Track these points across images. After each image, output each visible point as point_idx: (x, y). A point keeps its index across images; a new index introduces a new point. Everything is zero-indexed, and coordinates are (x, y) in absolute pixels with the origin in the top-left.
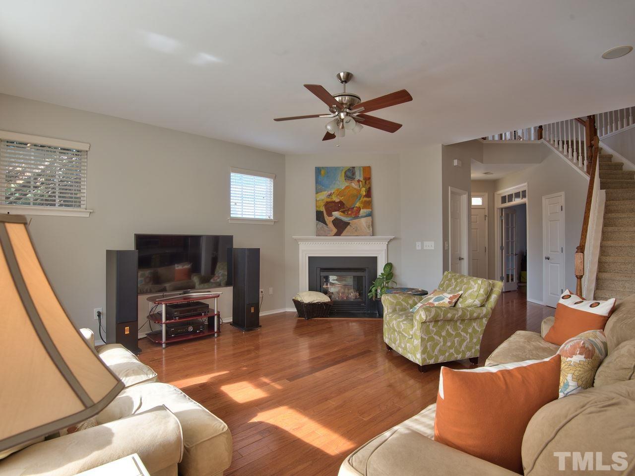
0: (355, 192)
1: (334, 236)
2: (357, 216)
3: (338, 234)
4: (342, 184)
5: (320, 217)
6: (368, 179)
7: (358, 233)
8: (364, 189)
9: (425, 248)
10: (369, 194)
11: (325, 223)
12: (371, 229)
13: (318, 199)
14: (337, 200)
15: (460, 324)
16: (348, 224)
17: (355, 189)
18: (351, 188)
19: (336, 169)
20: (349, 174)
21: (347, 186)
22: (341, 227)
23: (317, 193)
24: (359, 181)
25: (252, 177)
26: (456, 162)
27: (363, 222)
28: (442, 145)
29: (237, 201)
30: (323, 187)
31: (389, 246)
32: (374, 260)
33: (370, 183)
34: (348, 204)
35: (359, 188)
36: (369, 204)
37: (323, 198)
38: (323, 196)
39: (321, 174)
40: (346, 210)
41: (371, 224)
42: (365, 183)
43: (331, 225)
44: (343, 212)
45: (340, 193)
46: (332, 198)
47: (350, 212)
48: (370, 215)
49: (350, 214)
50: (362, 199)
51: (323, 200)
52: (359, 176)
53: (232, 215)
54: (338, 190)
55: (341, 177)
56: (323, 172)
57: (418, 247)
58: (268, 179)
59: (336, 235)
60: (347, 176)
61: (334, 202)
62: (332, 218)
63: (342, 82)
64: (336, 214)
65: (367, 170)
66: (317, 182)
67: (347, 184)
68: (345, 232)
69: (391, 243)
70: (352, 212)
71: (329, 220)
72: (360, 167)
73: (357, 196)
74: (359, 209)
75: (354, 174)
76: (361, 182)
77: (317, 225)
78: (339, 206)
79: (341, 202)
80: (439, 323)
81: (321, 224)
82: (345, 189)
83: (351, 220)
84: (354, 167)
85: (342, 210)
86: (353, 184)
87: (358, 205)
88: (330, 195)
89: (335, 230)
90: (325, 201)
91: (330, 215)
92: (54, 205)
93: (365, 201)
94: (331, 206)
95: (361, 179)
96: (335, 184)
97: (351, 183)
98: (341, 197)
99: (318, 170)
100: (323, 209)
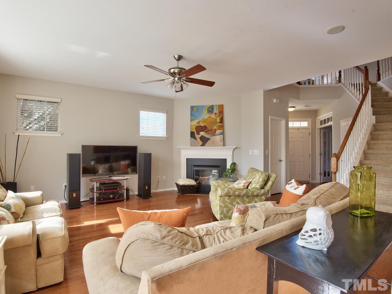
0: (213, 120)
1: (200, 146)
2: (214, 134)
3: (203, 145)
4: (205, 115)
5: (192, 135)
6: (221, 112)
7: (215, 145)
8: (218, 118)
9: (254, 154)
10: (222, 121)
11: (195, 138)
12: (223, 142)
13: (192, 125)
14: (203, 125)
15: (246, 198)
16: (209, 139)
17: (213, 118)
18: (211, 118)
19: (202, 107)
20: (210, 110)
21: (209, 117)
22: (204, 141)
23: (191, 121)
24: (216, 113)
25: (154, 113)
26: (275, 101)
27: (218, 138)
28: (264, 90)
29: (143, 127)
30: (195, 118)
31: (234, 152)
32: (225, 161)
33: (223, 115)
34: (209, 128)
35: (216, 118)
36: (222, 127)
37: (194, 124)
38: (195, 123)
39: (194, 110)
40: (208, 131)
41: (222, 139)
42: (220, 114)
43: (199, 140)
44: (206, 132)
45: (205, 121)
46: (200, 124)
47: (210, 132)
48: (223, 134)
49: (211, 133)
50: (217, 124)
51: (194, 125)
52: (216, 110)
53: (140, 135)
54: (203, 119)
55: (205, 111)
56: (195, 109)
57: (251, 154)
58: (164, 114)
59: (201, 146)
60: (209, 111)
61: (201, 126)
62: (200, 136)
63: (177, 60)
64: (202, 133)
65: (221, 107)
66: (191, 115)
67: (209, 116)
68: (207, 144)
69: (235, 151)
70: (212, 132)
71: (198, 137)
72: (217, 105)
73: (214, 122)
74: (216, 130)
75: (213, 109)
76: (217, 114)
77: (191, 140)
78: (204, 129)
79: (205, 127)
80: (232, 197)
81: (193, 139)
82: (207, 118)
83: (211, 137)
84: (213, 106)
85: (206, 131)
86: (212, 116)
87: (215, 128)
88: (199, 122)
89: (201, 143)
90: (196, 126)
91: (198, 134)
92: (44, 130)
93: (219, 125)
94: (199, 129)
95: (217, 112)
96: (201, 116)
97: (211, 115)
98: (205, 123)
99: (192, 108)
100: (194, 131)
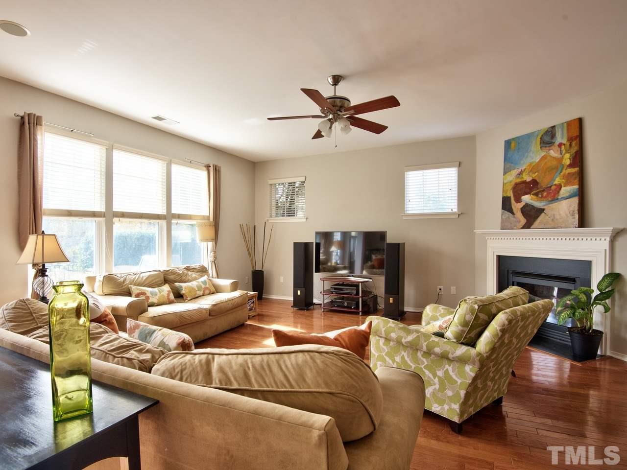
0: (555, 163)
1: (522, 228)
2: (555, 199)
3: (527, 226)
4: (535, 155)
5: (506, 205)
6: (574, 139)
7: (556, 224)
8: (568, 156)
10: (575, 161)
11: (511, 211)
12: (578, 215)
13: (505, 182)
14: (529, 179)
16: (541, 211)
17: (554, 158)
18: (548, 158)
19: (529, 136)
20: (547, 139)
21: (543, 156)
22: (531, 216)
23: (505, 173)
24: (560, 145)
27: (564, 207)
30: (513, 165)
32: (587, 266)
33: (579, 145)
34: (544, 182)
35: (560, 156)
36: (574, 178)
37: (512, 179)
38: (512, 177)
39: (510, 148)
40: (540, 191)
41: (577, 208)
42: (570, 145)
43: (519, 215)
44: (536, 194)
45: (533, 169)
46: (522, 178)
47: (545, 194)
48: (576, 194)
49: (546, 197)
50: (564, 171)
51: (511, 182)
52: (561, 137)
54: (531, 164)
55: (535, 145)
56: (513, 145)
60: (543, 142)
61: (525, 182)
62: (521, 205)
64: (527, 199)
65: (575, 126)
66: (506, 159)
67: (543, 154)
68: (537, 224)
70: (549, 194)
71: (517, 207)
72: (563, 124)
73: (558, 166)
74: (559, 187)
75: (553, 136)
76: (563, 147)
77: (502, 215)
78: (531, 187)
79: (535, 182)
81: (508, 214)
82: (539, 161)
83: (547, 205)
84: (554, 127)
85: (535, 192)
86: (552, 152)
87: (557, 181)
88: (521, 173)
89: (523, 221)
90: (513, 183)
91: (518, 200)
93: (569, 174)
94: (522, 188)
95: (565, 141)
96: (527, 157)
97: (549, 150)
98: (535, 173)
99: (508, 143)
100: (510, 194)
